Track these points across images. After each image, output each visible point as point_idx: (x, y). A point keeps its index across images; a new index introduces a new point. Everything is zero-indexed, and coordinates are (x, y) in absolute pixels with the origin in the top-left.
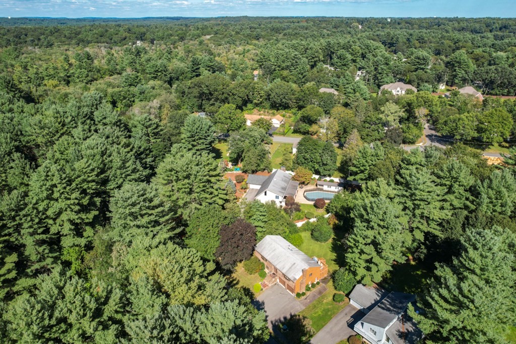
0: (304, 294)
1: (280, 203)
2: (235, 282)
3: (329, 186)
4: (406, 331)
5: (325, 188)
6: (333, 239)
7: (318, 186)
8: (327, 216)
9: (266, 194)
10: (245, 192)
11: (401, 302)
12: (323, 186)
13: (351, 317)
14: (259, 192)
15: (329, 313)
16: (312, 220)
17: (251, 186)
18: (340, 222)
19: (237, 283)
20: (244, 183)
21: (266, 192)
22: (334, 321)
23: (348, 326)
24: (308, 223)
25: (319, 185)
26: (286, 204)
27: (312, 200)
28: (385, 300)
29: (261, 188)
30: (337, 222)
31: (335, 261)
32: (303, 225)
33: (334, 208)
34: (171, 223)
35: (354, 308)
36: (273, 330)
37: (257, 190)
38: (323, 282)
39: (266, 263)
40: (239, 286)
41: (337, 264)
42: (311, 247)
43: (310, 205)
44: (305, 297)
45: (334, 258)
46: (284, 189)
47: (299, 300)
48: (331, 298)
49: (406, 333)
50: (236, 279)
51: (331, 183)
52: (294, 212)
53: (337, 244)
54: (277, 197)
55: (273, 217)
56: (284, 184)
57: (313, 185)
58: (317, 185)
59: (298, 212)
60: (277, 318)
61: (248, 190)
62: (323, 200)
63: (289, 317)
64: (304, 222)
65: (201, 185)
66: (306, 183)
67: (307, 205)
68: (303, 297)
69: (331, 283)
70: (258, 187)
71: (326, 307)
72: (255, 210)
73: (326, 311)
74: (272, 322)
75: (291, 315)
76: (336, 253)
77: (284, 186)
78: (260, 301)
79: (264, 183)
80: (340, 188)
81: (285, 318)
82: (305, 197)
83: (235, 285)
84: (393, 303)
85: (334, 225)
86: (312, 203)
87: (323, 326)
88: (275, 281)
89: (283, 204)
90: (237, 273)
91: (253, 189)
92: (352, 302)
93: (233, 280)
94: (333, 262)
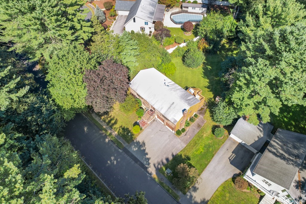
0: (183, 130)
1: (150, 29)
2: (113, 122)
3: (194, 8)
4: (303, 180)
5: (190, 9)
6: (204, 63)
7: (184, 9)
8: (195, 39)
9: (134, 21)
10: (115, 19)
11: (295, 147)
12: (187, 8)
13: (233, 152)
14: (128, 19)
15: (211, 149)
16: (183, 45)
17: (120, 13)
18: (210, 46)
19: (115, 123)
20: (112, 10)
21: (134, 19)
22: (216, 158)
23: (231, 163)
24: (178, 49)
25: (185, 7)
26: (155, 30)
27: (180, 23)
28: (274, 141)
29: (129, 14)
30: (207, 46)
31: (208, 87)
32: (174, 51)
33: (203, 31)
34: (16, 78)
35: (234, 142)
36: (157, 174)
37: (125, 16)
38: (200, 113)
39: (142, 100)
40: (117, 126)
41: (211, 91)
42: (184, 75)
43: (178, 28)
44: (185, 133)
45: (207, 84)
46: (152, 13)
47: (180, 137)
48: (210, 130)
49: (302, 182)
50: (114, 118)
51: (194, 5)
52: (164, 38)
53: (207, 68)
54: (146, 23)
55: (145, 49)
56: (151, 9)
57: (178, 7)
58: (181, 7)
59: (167, 38)
60: (159, 160)
61: (117, 17)
62: (189, 22)
63: (171, 158)
64: (174, 48)
65: (54, 18)
66: (172, 6)
67: (175, 28)
68: (183, 134)
69: (208, 113)
70: (127, 13)
71: (207, 143)
72: (124, 44)
73: (208, 147)
74: (154, 165)
75: (173, 155)
76: (208, 78)
77: (151, 11)
78: (141, 141)
79: (131, 8)
80: (204, 9)
81: (167, 159)
82: (172, 20)
83: (113, 124)
84: (285, 147)
85: (203, 50)
86: (179, 26)
87: (206, 165)
88: (153, 118)
89: (153, 30)
90: (115, 111)
91: (122, 16)
92: (232, 136)
93: (111, 120)
94: (207, 89)
